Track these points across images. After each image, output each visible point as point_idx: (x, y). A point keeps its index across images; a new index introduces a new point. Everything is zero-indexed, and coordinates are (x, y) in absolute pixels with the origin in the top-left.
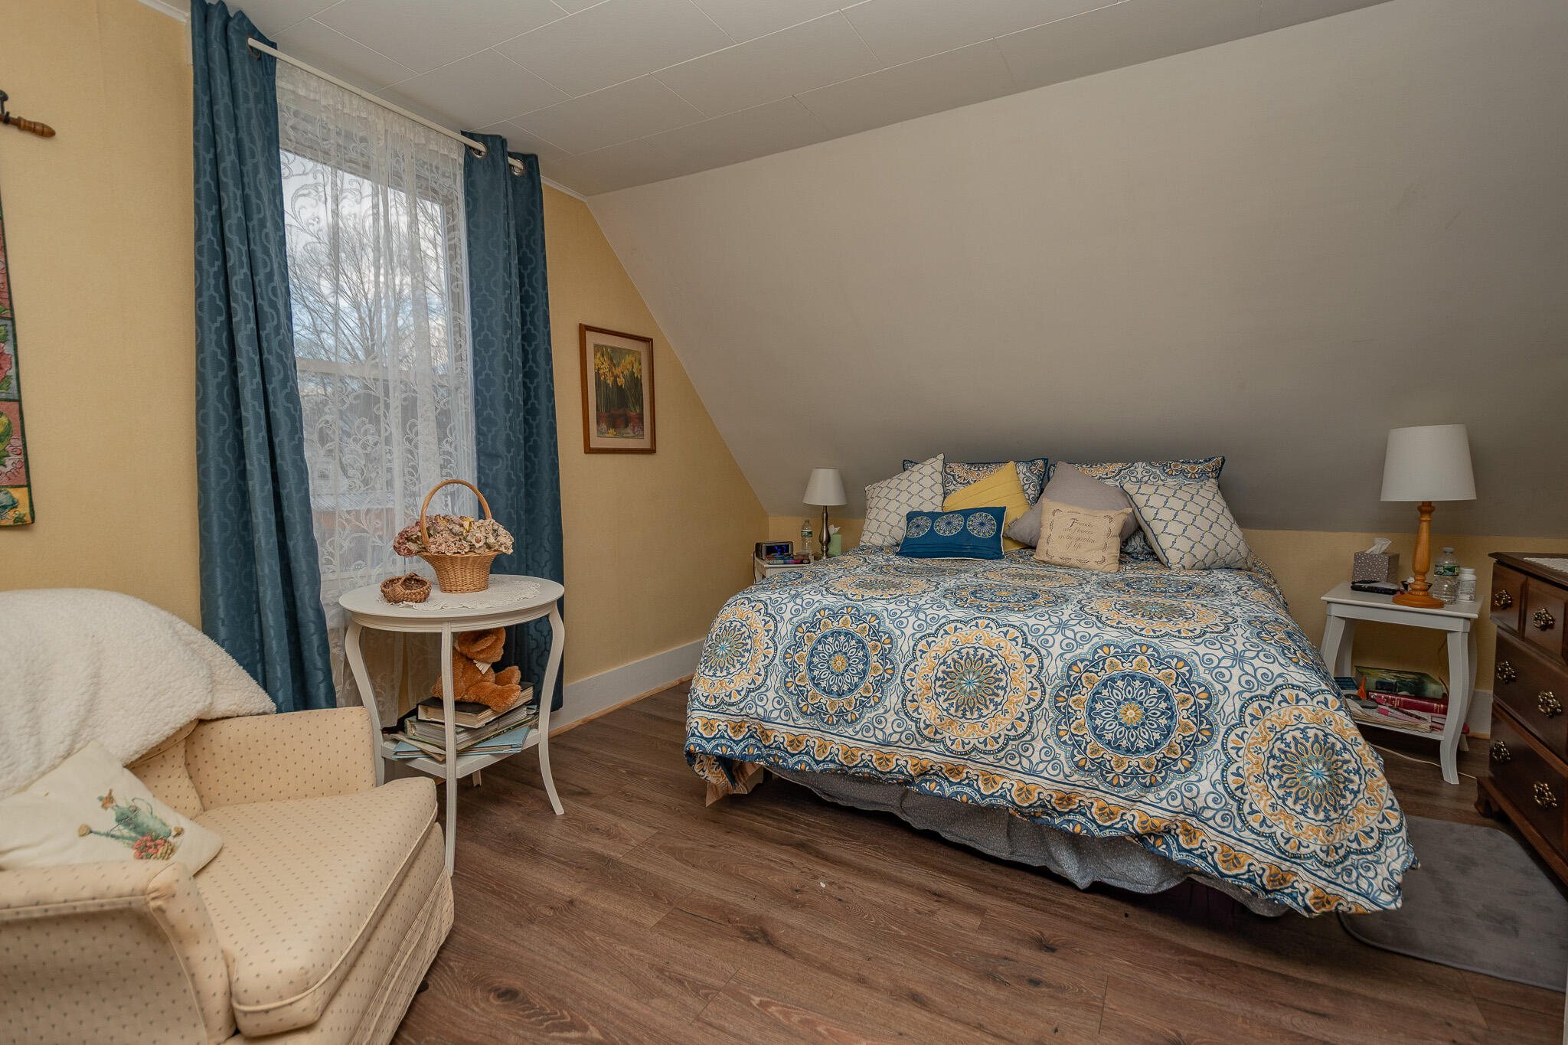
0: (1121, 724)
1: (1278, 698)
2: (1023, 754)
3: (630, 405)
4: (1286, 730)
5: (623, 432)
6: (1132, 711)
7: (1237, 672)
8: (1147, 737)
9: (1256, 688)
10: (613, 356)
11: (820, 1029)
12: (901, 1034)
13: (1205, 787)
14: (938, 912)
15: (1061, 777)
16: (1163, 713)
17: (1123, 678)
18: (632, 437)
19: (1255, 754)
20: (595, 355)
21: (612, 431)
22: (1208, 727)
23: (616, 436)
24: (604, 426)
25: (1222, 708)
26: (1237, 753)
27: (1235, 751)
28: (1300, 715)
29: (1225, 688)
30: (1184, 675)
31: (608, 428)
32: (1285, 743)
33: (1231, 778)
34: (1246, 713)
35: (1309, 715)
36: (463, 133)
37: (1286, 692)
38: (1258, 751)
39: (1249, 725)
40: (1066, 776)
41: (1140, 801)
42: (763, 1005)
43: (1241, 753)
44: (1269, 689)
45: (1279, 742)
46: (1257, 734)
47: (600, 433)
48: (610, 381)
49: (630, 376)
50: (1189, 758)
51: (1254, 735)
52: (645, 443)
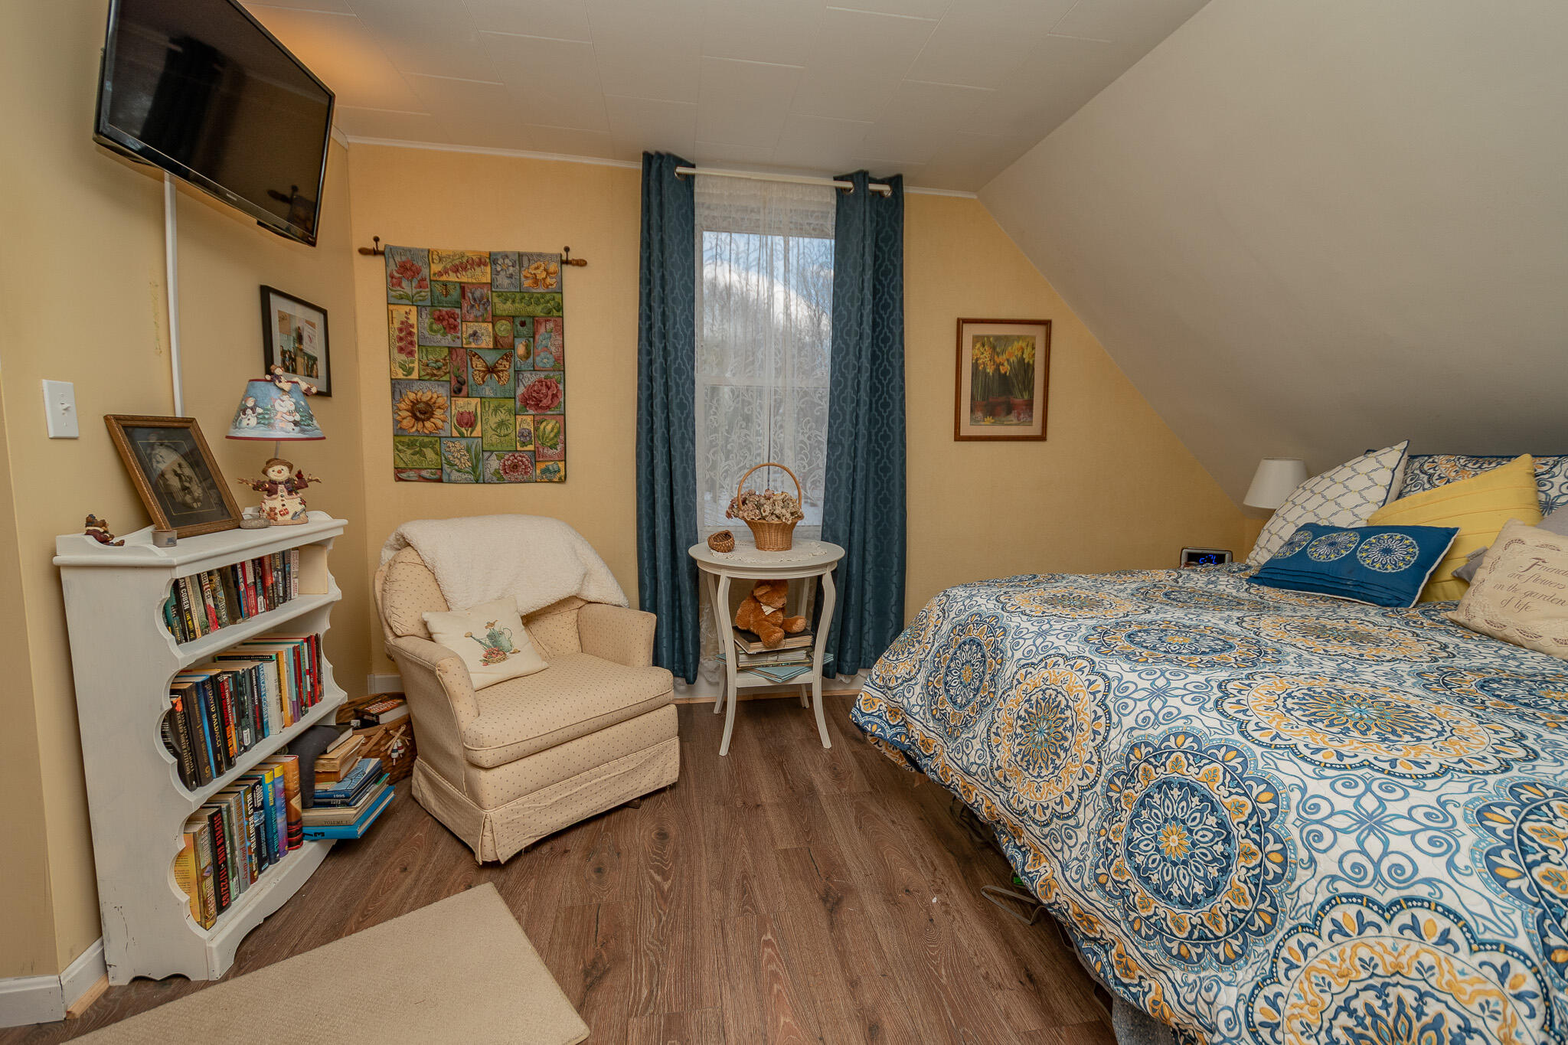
0: (1157, 850)
1: (1404, 918)
2: (1066, 840)
3: (1016, 392)
4: (1394, 979)
5: (1003, 419)
6: (1175, 837)
7: (1348, 842)
8: (1186, 883)
9: (1366, 882)
10: (995, 345)
11: (776, 987)
12: (821, 1039)
13: (1228, 997)
14: (1007, 992)
15: (1078, 886)
16: (1215, 860)
17: (1181, 786)
18: (1016, 425)
19: (1317, 989)
20: (974, 347)
21: (989, 419)
22: (1270, 910)
23: (993, 424)
24: (979, 415)
25: (1298, 889)
26: (1287, 970)
27: (1285, 966)
28: (1431, 968)
29: (1312, 861)
30: (1264, 814)
31: (985, 416)
32: (1385, 1001)
33: (1260, 1003)
34: (1329, 917)
35: (1447, 977)
36: (836, 179)
37: (1423, 915)
38: (1324, 986)
39: (1325, 937)
40: (1084, 888)
41: (1165, 973)
42: (768, 943)
43: (1293, 974)
44: (1391, 895)
45: (1372, 993)
46: (1334, 958)
47: (974, 421)
48: (990, 370)
49: (1019, 362)
50: (1236, 944)
51: (1326, 956)
52: (1035, 429)
